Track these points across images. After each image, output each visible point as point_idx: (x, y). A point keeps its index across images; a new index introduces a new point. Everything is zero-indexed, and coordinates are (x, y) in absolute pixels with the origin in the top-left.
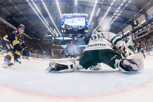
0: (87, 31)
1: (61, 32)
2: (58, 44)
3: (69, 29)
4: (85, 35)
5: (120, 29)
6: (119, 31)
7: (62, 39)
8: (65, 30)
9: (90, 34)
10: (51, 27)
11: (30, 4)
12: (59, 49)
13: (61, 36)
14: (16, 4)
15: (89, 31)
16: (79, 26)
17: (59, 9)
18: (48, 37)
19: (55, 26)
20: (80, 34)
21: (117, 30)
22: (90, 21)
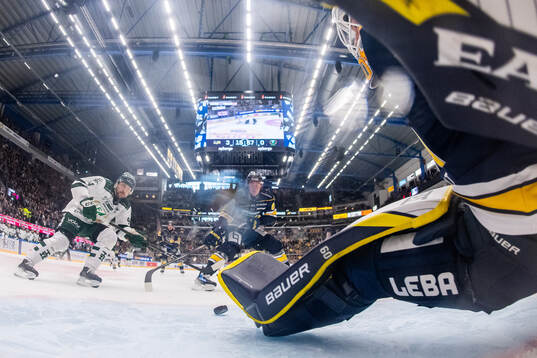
0: (291, 159)
1: (194, 160)
2: (181, 207)
3: (223, 152)
4: (282, 173)
5: (413, 148)
6: (409, 157)
7: (198, 188)
8: (210, 153)
9: (300, 170)
10: (156, 143)
11: (80, 56)
12: (187, 225)
13: (194, 177)
14: (28, 54)
15: (299, 158)
16: (259, 141)
17: (183, 65)
18: (144, 179)
19: (173, 139)
20: (265, 168)
21: (403, 153)
22: (301, 120)
